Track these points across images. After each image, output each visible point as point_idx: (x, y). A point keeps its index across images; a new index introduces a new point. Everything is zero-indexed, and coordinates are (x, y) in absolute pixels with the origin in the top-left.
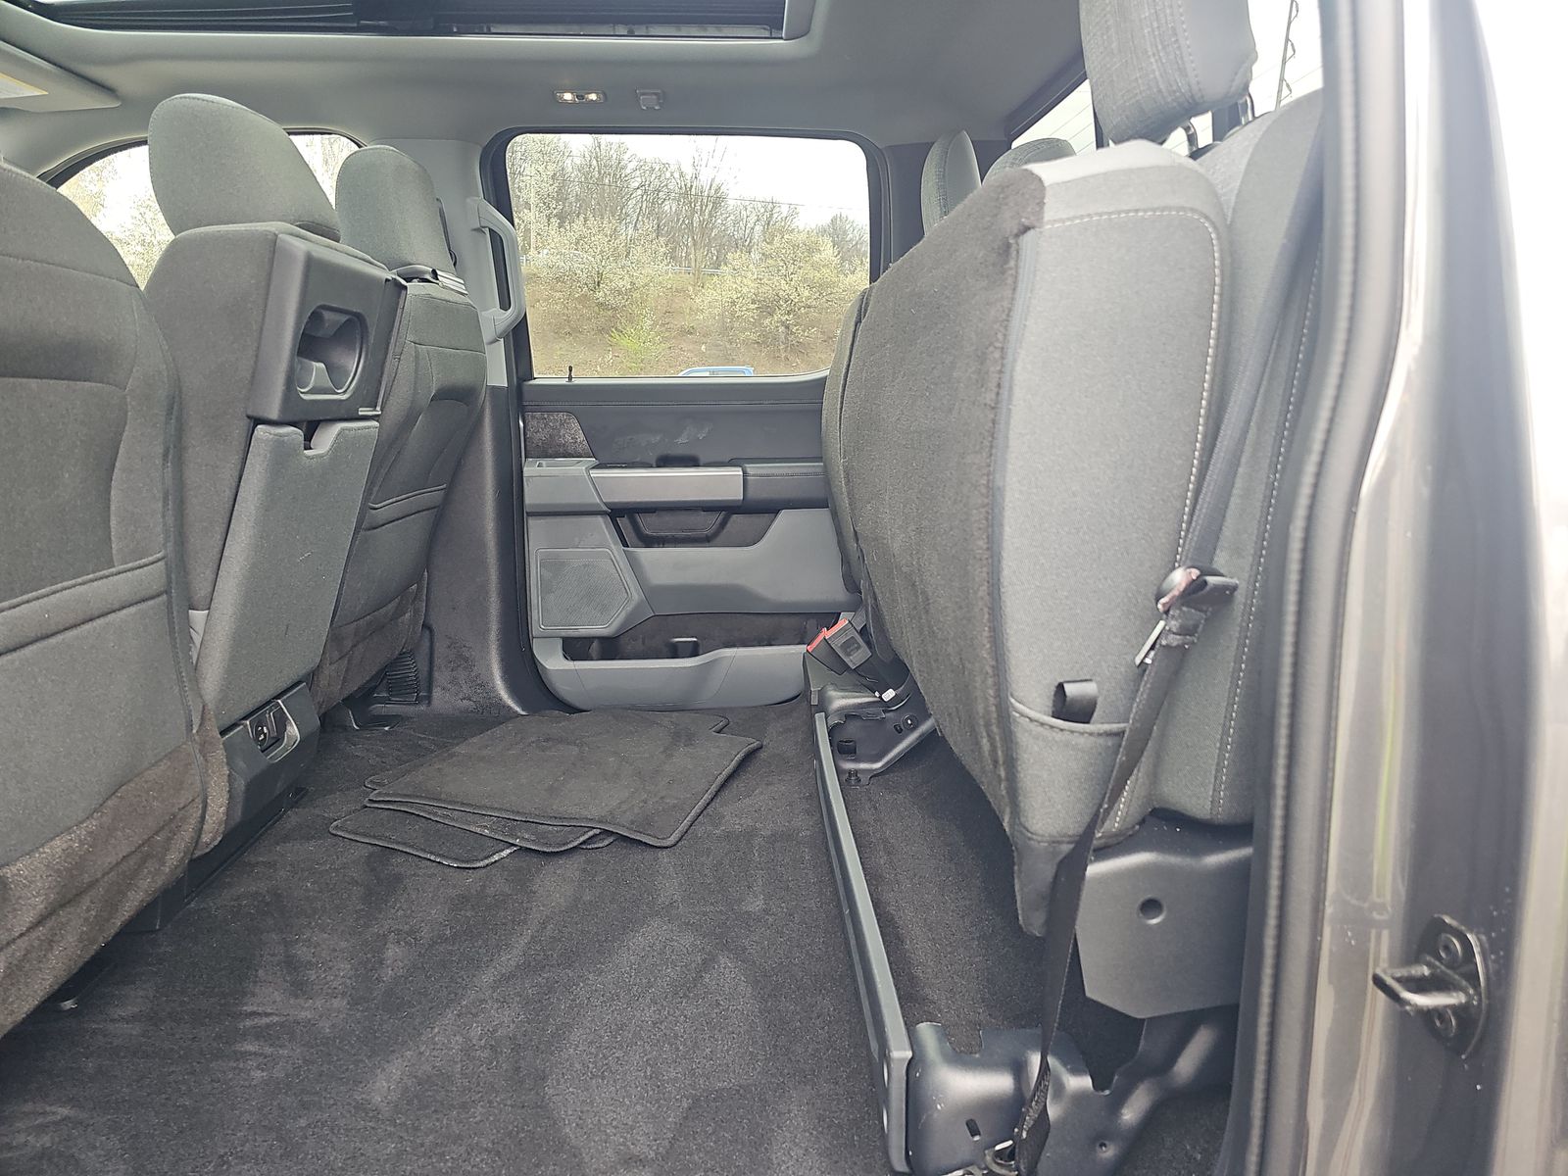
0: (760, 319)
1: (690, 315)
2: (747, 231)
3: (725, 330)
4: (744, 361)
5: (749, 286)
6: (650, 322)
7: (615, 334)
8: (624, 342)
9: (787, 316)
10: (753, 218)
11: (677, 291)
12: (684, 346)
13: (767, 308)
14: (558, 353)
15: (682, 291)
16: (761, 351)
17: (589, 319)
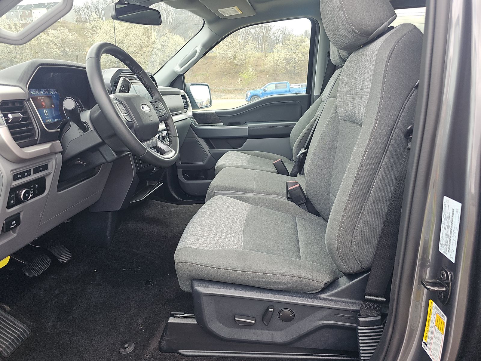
0: (286, 66)
1: (263, 66)
2: (277, 37)
3: (275, 70)
4: (281, 80)
5: (282, 56)
6: (251, 69)
7: (240, 73)
8: (244, 76)
9: (295, 64)
10: (279, 33)
11: (259, 58)
12: (262, 76)
13: (288, 62)
14: (223, 80)
15: (260, 58)
16: (286, 76)
17: (232, 69)
